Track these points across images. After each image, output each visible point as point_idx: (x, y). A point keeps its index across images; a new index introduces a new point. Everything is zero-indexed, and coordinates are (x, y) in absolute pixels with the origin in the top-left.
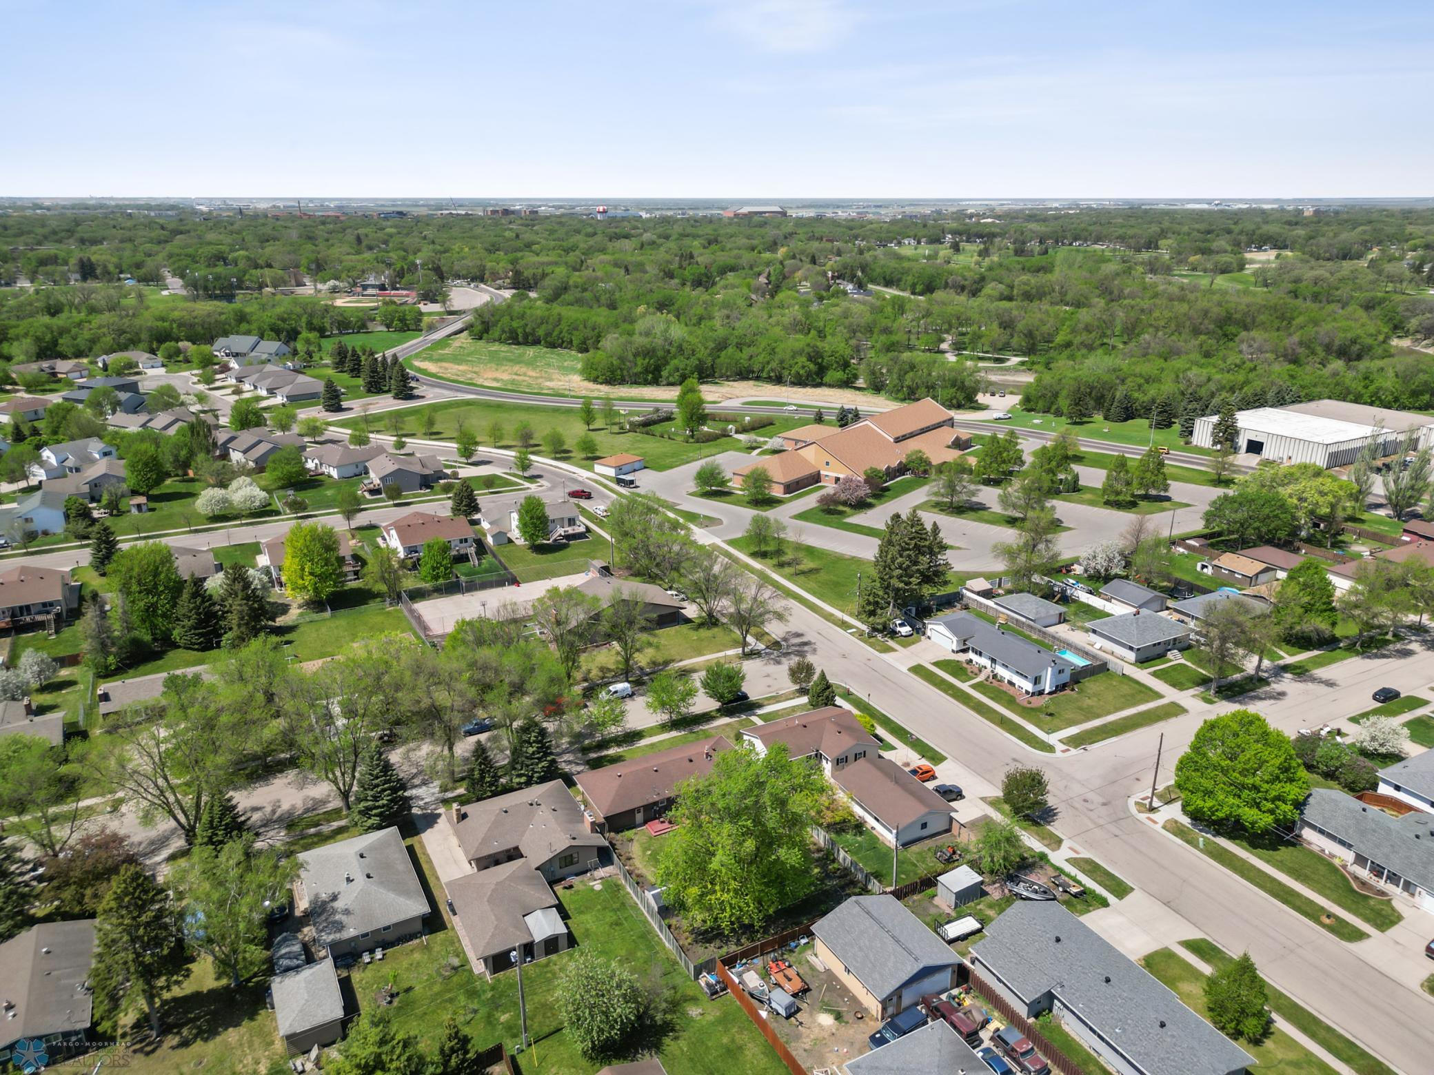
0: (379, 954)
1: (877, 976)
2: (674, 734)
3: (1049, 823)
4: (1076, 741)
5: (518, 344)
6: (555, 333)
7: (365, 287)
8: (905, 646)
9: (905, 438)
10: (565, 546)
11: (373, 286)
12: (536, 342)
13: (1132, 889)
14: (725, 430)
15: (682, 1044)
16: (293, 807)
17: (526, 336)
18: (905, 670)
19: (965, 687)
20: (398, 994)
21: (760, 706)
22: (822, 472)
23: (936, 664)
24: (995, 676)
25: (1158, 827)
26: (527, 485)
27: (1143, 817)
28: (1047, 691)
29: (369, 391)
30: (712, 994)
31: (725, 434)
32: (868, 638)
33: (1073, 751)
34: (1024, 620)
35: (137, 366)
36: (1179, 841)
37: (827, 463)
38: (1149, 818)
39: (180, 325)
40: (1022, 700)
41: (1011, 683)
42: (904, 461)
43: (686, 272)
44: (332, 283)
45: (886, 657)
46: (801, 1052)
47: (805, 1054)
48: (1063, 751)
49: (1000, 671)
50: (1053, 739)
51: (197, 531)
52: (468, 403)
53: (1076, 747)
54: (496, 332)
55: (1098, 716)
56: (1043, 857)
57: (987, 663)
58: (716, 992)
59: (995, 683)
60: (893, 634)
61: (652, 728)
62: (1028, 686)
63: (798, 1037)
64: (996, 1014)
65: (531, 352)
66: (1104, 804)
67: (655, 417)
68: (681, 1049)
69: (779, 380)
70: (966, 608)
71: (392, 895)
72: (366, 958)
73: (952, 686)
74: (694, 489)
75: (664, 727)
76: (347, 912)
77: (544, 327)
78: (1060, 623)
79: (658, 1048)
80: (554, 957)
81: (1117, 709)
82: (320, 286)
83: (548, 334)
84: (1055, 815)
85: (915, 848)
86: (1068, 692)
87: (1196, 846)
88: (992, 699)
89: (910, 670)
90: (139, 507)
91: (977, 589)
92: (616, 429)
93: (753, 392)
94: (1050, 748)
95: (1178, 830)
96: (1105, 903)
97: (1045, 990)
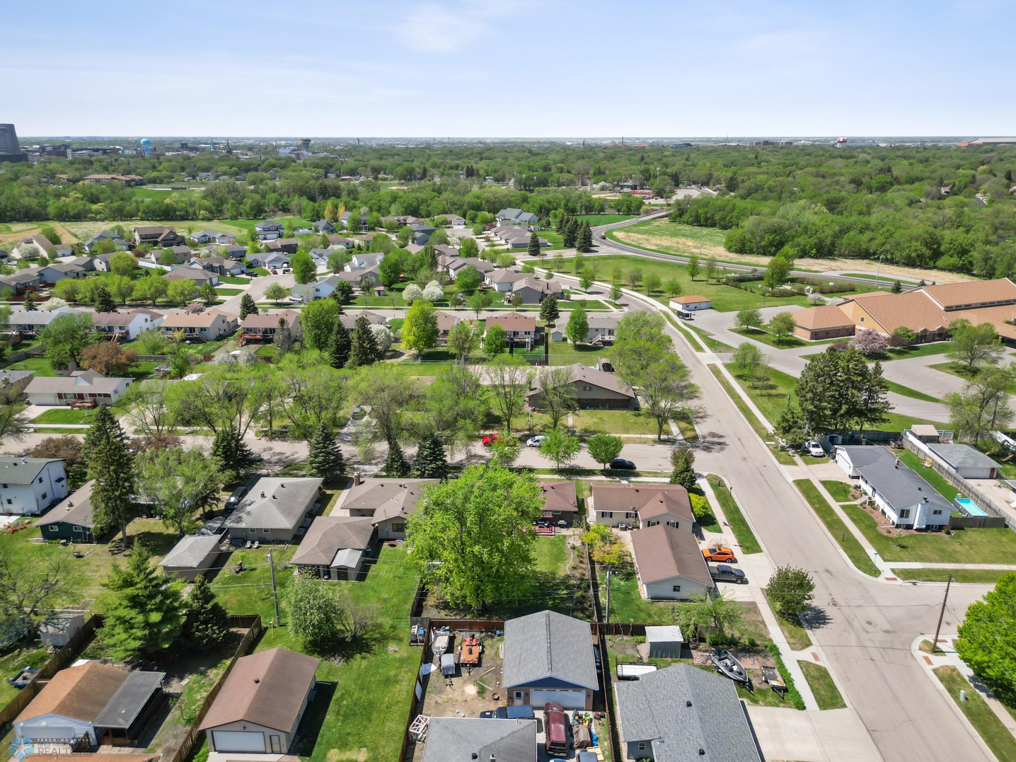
0: (256, 544)
1: (515, 670)
2: (556, 477)
3: (811, 628)
4: (907, 575)
5: (701, 225)
6: (728, 218)
7: (622, 187)
8: (807, 463)
9: (959, 308)
10: (598, 348)
11: (628, 187)
12: (713, 225)
13: (845, 706)
14: (802, 290)
15: (364, 663)
16: (299, 457)
17: (707, 219)
18: (790, 480)
19: (836, 506)
20: (245, 570)
21: (637, 475)
22: (857, 327)
23: (824, 483)
24: (872, 503)
25: (928, 669)
26: (613, 308)
27: (920, 655)
28: (915, 528)
29: (565, 246)
30: (412, 642)
31: (801, 293)
32: (780, 452)
33: (900, 581)
34: (946, 466)
35: (451, 223)
36: (941, 687)
37: (862, 319)
38: (927, 659)
39: (487, 201)
40: (882, 529)
41: (883, 513)
42: (947, 327)
43: (873, 181)
44: (602, 183)
45: (783, 468)
46: (433, 702)
47: (434, 704)
48: (888, 579)
49: (878, 501)
50: (885, 567)
51: (397, 309)
52: (623, 257)
53: (903, 579)
54: (685, 217)
55: (957, 561)
56: (774, 650)
57: (869, 490)
58: (416, 641)
59: (869, 508)
60: (805, 452)
61: (544, 469)
62: (894, 517)
63: (441, 692)
64: (606, 744)
65: (705, 231)
66: (887, 632)
67: (751, 276)
68: (360, 666)
69: (891, 262)
70: (901, 447)
71: (278, 512)
72: (248, 544)
73: (823, 502)
74: (734, 327)
75: (553, 471)
76: (249, 513)
77: (721, 213)
78: (991, 478)
79: (348, 658)
80: (343, 582)
81: (984, 561)
82: (594, 186)
83: (723, 219)
84: (824, 623)
85: (661, 604)
86: (942, 534)
87: (956, 698)
88: (853, 520)
89: (794, 481)
90: (379, 292)
91: (919, 433)
92: (714, 281)
93: (860, 268)
94: (876, 572)
95: (950, 679)
96: (801, 706)
97: (644, 738)
